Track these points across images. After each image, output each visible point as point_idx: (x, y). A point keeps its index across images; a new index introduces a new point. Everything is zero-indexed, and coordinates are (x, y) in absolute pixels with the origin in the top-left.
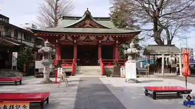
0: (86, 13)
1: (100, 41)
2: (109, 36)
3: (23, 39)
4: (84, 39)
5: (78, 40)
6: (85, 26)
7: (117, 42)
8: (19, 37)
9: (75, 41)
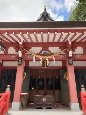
1: (71, 53)
9: (20, 53)
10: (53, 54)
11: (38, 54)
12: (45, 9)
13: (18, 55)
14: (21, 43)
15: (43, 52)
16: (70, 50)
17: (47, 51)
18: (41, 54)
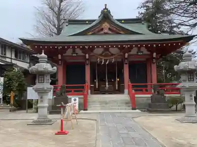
0: (103, 12)
1: (126, 55)
2: (142, 46)
3: (13, 57)
4: (101, 52)
5: (92, 54)
6: (102, 32)
7: (155, 55)
8: (8, 54)
9: (87, 55)
10: (112, 55)
11: (101, 55)
15: (105, 53)
16: (126, 53)
17: (108, 51)
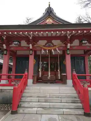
1: (69, 45)
5: (36, 45)
10: (55, 46)
11: (44, 46)
12: (49, 5)
13: (29, 47)
14: (31, 38)
15: (48, 44)
16: (68, 43)
17: (51, 43)
18: (46, 46)
